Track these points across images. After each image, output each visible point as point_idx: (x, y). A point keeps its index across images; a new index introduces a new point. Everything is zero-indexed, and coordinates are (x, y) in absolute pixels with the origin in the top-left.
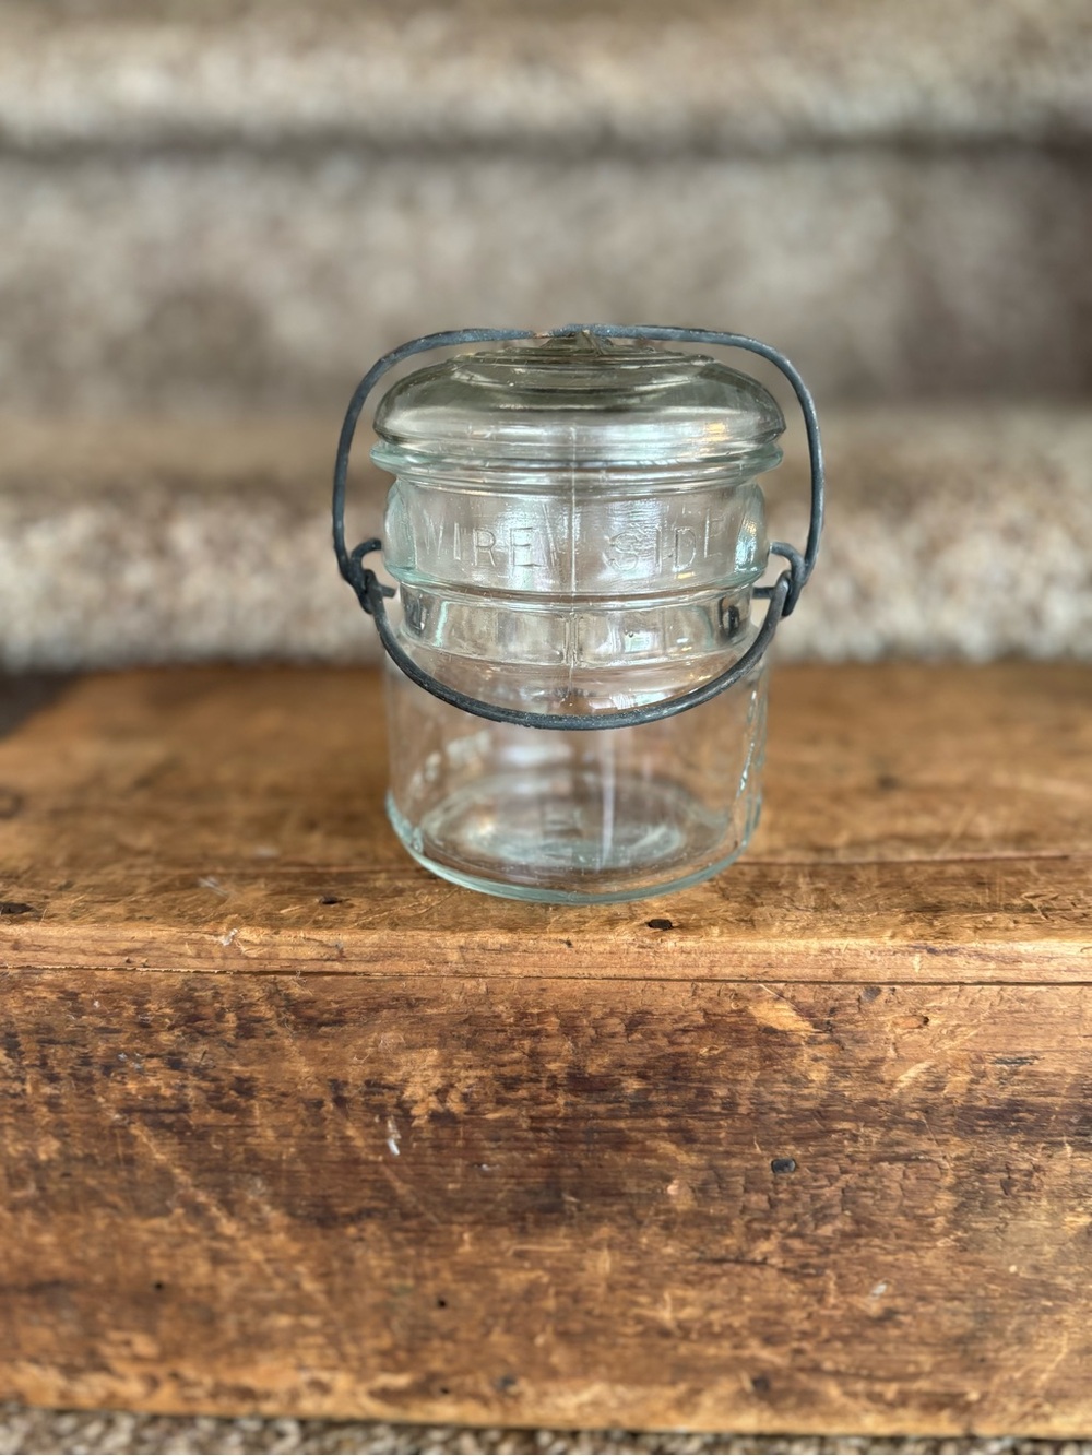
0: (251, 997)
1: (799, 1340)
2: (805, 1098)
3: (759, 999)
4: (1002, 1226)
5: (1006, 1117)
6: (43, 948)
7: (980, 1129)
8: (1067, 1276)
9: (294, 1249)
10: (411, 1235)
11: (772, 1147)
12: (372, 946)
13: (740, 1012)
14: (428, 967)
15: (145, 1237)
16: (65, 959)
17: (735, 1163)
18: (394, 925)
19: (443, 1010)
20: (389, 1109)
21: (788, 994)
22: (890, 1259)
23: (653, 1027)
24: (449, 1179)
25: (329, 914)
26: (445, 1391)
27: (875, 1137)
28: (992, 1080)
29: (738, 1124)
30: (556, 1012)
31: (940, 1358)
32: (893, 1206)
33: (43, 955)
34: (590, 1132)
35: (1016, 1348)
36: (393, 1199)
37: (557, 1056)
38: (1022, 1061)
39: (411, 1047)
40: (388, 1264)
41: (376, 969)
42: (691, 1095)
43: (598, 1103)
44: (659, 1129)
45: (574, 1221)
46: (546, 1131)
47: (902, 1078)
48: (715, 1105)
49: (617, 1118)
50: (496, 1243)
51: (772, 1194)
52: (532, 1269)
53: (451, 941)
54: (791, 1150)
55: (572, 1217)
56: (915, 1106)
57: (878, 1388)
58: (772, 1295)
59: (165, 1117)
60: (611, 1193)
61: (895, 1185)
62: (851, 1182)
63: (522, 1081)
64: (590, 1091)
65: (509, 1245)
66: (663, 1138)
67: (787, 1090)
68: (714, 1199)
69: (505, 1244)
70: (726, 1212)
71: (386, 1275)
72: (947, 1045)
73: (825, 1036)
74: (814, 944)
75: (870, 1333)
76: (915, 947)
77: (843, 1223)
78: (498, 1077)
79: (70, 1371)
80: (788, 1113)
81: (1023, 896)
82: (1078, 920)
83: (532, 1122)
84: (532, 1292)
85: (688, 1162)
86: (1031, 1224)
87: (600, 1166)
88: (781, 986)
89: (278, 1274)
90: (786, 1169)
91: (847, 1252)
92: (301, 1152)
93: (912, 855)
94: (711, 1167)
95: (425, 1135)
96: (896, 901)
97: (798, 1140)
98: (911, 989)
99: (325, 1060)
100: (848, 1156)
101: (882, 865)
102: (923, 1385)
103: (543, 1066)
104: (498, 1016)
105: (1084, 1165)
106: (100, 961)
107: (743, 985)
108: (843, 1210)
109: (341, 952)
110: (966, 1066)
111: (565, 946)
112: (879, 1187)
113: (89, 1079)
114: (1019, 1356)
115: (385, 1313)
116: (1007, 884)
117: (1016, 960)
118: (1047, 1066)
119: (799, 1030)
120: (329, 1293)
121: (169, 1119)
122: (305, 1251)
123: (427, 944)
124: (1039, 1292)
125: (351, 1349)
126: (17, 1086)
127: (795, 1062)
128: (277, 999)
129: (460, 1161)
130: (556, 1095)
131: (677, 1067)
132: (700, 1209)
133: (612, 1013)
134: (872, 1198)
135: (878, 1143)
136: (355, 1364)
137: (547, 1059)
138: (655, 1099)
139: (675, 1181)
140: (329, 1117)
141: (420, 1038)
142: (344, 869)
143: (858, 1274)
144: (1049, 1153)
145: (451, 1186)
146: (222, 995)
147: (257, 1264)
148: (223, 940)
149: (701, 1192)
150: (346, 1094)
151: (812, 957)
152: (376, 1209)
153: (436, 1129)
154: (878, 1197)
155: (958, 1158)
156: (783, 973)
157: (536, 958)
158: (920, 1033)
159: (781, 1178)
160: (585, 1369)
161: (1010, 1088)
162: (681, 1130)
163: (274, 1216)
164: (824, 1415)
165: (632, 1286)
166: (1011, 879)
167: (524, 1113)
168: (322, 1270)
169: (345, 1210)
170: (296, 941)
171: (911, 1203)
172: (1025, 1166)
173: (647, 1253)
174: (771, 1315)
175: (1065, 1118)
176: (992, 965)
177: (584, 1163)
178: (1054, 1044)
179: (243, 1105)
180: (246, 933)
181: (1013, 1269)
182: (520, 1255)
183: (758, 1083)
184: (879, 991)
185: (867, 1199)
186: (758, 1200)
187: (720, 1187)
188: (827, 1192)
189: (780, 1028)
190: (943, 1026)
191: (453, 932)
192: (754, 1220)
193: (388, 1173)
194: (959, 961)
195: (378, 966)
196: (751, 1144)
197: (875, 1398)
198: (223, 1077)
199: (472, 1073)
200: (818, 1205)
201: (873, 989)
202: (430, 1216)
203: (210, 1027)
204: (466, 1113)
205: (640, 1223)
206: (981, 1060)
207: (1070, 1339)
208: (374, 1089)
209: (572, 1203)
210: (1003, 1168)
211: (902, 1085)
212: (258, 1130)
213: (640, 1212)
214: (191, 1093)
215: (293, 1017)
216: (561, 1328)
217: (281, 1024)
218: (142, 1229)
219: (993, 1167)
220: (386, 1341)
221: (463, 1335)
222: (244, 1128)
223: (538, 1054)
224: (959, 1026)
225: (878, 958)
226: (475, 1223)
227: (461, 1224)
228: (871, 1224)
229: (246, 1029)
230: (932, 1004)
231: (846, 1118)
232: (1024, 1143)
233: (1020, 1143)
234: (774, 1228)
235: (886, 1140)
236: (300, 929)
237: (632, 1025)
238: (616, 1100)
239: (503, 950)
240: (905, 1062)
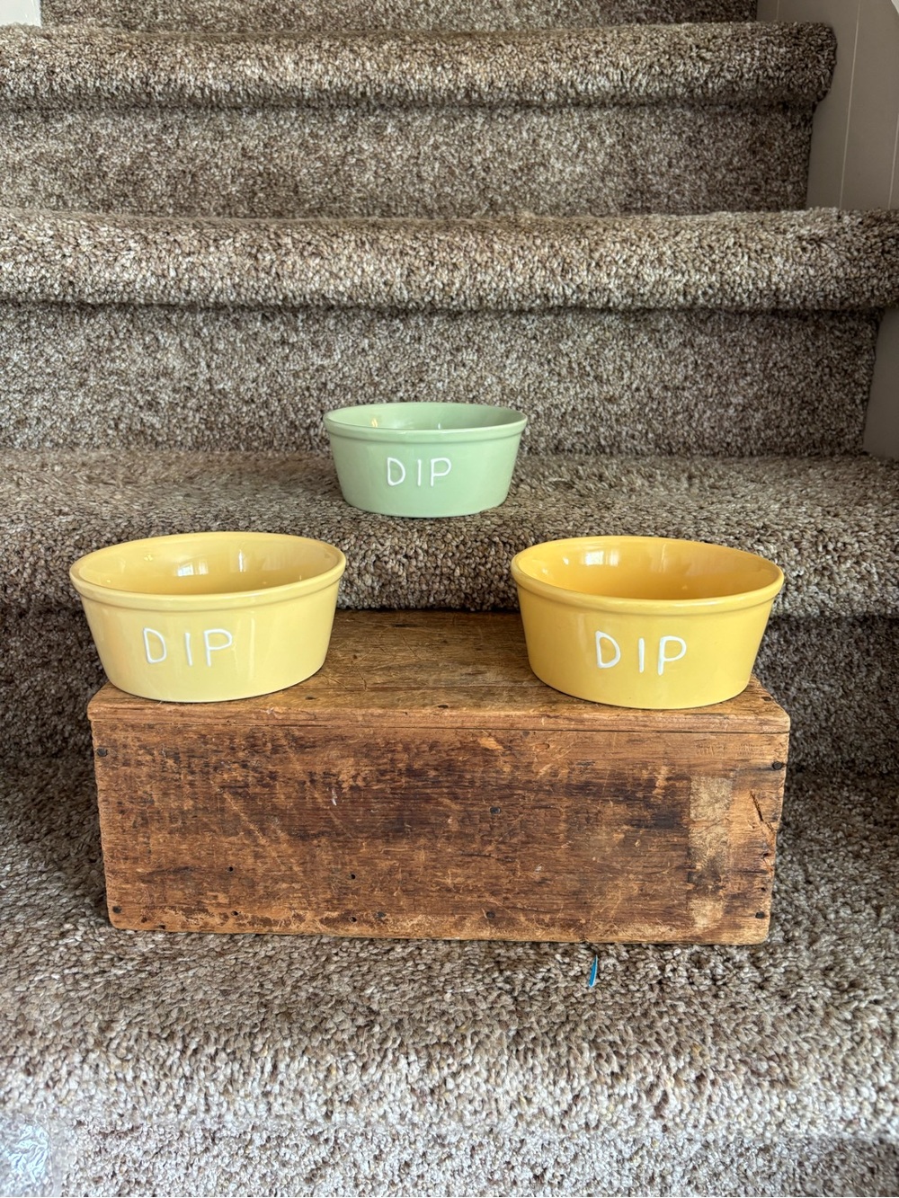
0: (278, 736)
1: (507, 893)
2: (502, 779)
3: (482, 736)
4: (587, 838)
5: (584, 788)
6: (193, 716)
7: (575, 794)
8: (617, 862)
9: (291, 851)
10: (341, 844)
11: (490, 802)
12: (327, 714)
13: (474, 742)
14: (350, 723)
15: (226, 846)
16: (202, 720)
17: (475, 809)
18: (336, 706)
19: (356, 741)
20: (333, 785)
21: (493, 734)
22: (542, 854)
23: (440, 748)
24: (357, 817)
25: (310, 703)
26: (354, 920)
27: (532, 797)
28: (577, 772)
29: (476, 791)
30: (401, 742)
31: (567, 902)
32: (541, 829)
33: (193, 719)
34: (415, 794)
35: (599, 897)
36: (334, 827)
37: (402, 761)
39: (343, 757)
40: (330, 858)
42: (456, 778)
43: (418, 781)
44: (443, 793)
45: (409, 836)
46: (397, 794)
47: (541, 771)
48: (466, 782)
49: (426, 788)
50: (376, 847)
51: (491, 823)
52: (392, 860)
53: (359, 712)
54: (498, 803)
55: (408, 834)
56: (547, 783)
57: (541, 917)
58: (493, 871)
59: (239, 790)
60: (424, 823)
61: (542, 820)
62: (524, 818)
63: (387, 772)
64: (415, 776)
65: (382, 848)
66: (445, 797)
67: (495, 776)
68: (467, 826)
69: (380, 848)
70: (472, 832)
71: (329, 863)
72: (558, 756)
73: (508, 752)
74: (503, 713)
75: (536, 889)
76: (543, 715)
77: (521, 837)
78: (377, 770)
79: (188, 912)
80: (496, 786)
83: (392, 790)
84: (391, 871)
85: (456, 808)
86: (599, 837)
87: (420, 810)
88: (490, 731)
89: (283, 863)
90: (497, 812)
91: (524, 851)
92: (295, 805)
94: (465, 811)
95: (347, 796)
96: (540, 699)
97: (501, 798)
98: (542, 732)
99: (307, 763)
100: (522, 806)
102: (560, 915)
103: (396, 765)
104: (378, 744)
105: (618, 811)
106: (217, 721)
107: (475, 731)
108: (521, 831)
109: (315, 716)
110: (566, 766)
111: (404, 714)
112: (535, 820)
113: (208, 773)
114: (601, 901)
115: (328, 880)
117: (582, 721)
118: (600, 766)
119: (498, 750)
120: (304, 872)
121: (240, 790)
122: (295, 852)
123: (349, 714)
124: (606, 870)
125: (313, 899)
126: (177, 776)
127: (498, 764)
128: (288, 737)
129: (361, 808)
130: (401, 778)
131: (450, 766)
132: (462, 830)
133: (423, 743)
134: (533, 825)
135: (533, 800)
136: (315, 907)
137: (398, 762)
138: (441, 780)
139: (451, 817)
140: (308, 789)
141: (346, 754)
142: (315, 688)
143: (529, 861)
144: (604, 805)
145: (357, 820)
146: (266, 735)
147: (274, 858)
148: (268, 712)
149: (462, 822)
150: (315, 778)
151: (502, 719)
152: (326, 832)
153: (352, 794)
154: (535, 825)
155: (567, 807)
156: (491, 725)
157: (393, 719)
158: (546, 751)
159: (495, 816)
160: (415, 909)
161: (585, 776)
162: (452, 794)
163: (282, 835)
164: (518, 930)
165: (434, 867)
167: (388, 786)
168: (302, 861)
169: (313, 832)
170: (297, 712)
171: (549, 828)
172: (595, 811)
173: (440, 851)
174: (493, 881)
175: (608, 789)
176: (573, 723)
177: (413, 809)
178: (601, 757)
179: (272, 784)
180: (277, 709)
181: (594, 859)
182: (387, 853)
183: (483, 772)
184: (529, 733)
185: (531, 826)
186: (485, 826)
187: (470, 820)
188: (515, 823)
189: (490, 749)
190: (555, 748)
191: (360, 709)
192: (484, 835)
193: (332, 815)
194: (560, 721)
195: (330, 723)
196: (481, 800)
197: (540, 922)
198: (264, 771)
199: (367, 768)
200: (511, 829)
201: (526, 733)
202: (349, 835)
203: (260, 749)
204: (365, 786)
205: (437, 837)
206: (572, 763)
207: (622, 893)
208: (327, 776)
209: (408, 828)
210: (586, 811)
211: (541, 774)
212: (278, 795)
213: (436, 832)
214: (250, 779)
215: (295, 745)
216: (404, 888)
217: (290, 747)
218: (225, 842)
219: (581, 811)
220: (328, 896)
221: (361, 892)
222: (272, 794)
223: (394, 760)
224: (562, 748)
225: (528, 719)
226: (367, 838)
227: (361, 838)
228: (533, 837)
229: (275, 750)
230: (550, 739)
231: (519, 788)
232: (593, 800)
233: (591, 800)
234: (493, 839)
235: (537, 799)
236: (299, 707)
237: (431, 748)
238: (426, 780)
239: (380, 716)
240: (542, 764)
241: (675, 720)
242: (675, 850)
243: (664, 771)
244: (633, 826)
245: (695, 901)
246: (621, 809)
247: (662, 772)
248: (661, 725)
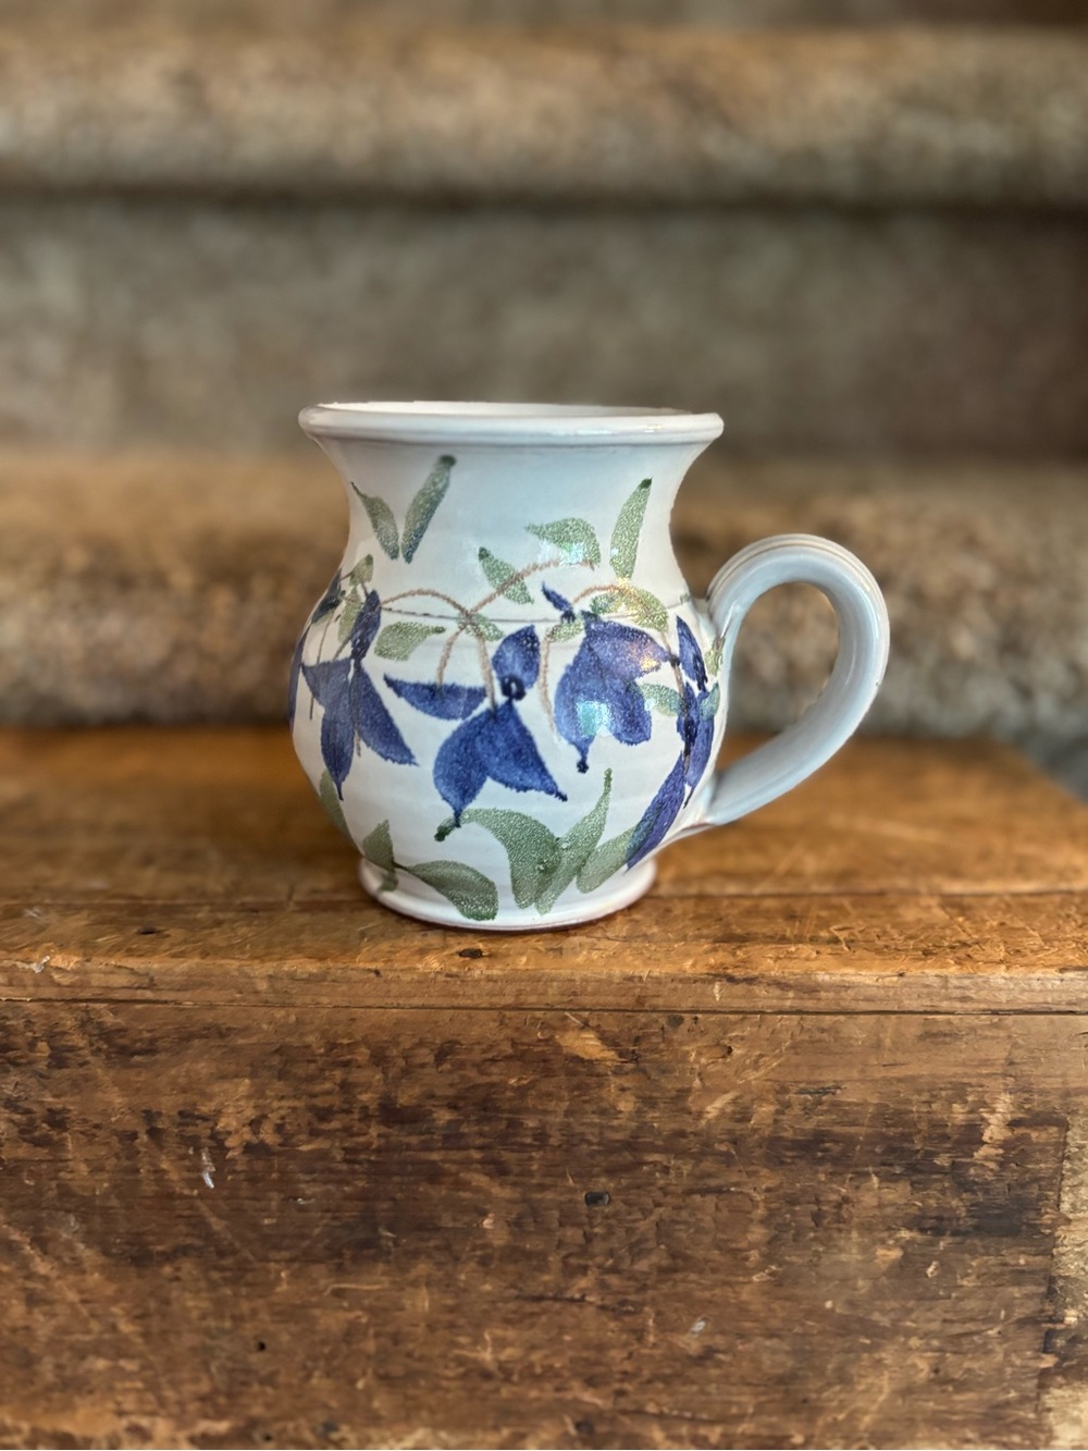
0: (64, 1025)
1: (622, 1381)
2: (612, 1128)
3: (565, 1028)
4: (815, 1259)
5: (811, 1147)
7: (789, 1161)
8: (883, 1312)
9: (110, 1289)
10: (228, 1274)
11: (585, 1179)
12: (182, 974)
13: (546, 1041)
14: (238, 996)
17: (549, 1195)
18: (205, 954)
19: (254, 1040)
20: (203, 1140)
21: (593, 1023)
22: (707, 1294)
23: (462, 1057)
24: (264, 1214)
25: (144, 943)
26: (268, 1438)
27: (686, 1169)
28: (797, 1110)
29: (550, 1156)
30: (365, 1041)
31: (763, 1398)
32: (707, 1239)
34: (404, 1163)
35: (838, 1388)
36: (209, 1236)
37: (368, 1087)
38: (825, 1091)
39: (223, 1077)
40: (205, 1305)
41: (188, 1000)
42: (502, 1126)
43: (410, 1134)
44: (472, 1161)
45: (391, 1257)
46: (360, 1163)
47: (709, 1108)
48: (526, 1136)
49: (431, 1150)
50: (314, 1281)
51: (587, 1228)
52: (349, 1310)
53: (261, 971)
54: (603, 1183)
55: (389, 1253)
56: (724, 1137)
57: (702, 1431)
58: (592, 1334)
60: (426, 1227)
61: (708, 1218)
62: (665, 1216)
63: (336, 1112)
64: (402, 1122)
65: (325, 1281)
66: (476, 1171)
67: (597, 1121)
68: (530, 1233)
69: (323, 1282)
70: (541, 1247)
71: (203, 1317)
72: (752, 1075)
73: (630, 1066)
74: (618, 973)
75: (693, 1373)
76: (715, 976)
77: (658, 1258)
78: (311, 1108)
80: (599, 1144)
81: (832, 929)
82: (878, 951)
83: (346, 1153)
84: (351, 1333)
85: (503, 1195)
86: (843, 1257)
87: (415, 1199)
88: (586, 1014)
89: (93, 1315)
90: (600, 1202)
91: (665, 1288)
92: (115, 1187)
93: (732, 889)
94: (525, 1200)
95: (239, 1167)
96: (705, 932)
97: (611, 1172)
98: (713, 1018)
99: (138, 1090)
100: (661, 1189)
101: (701, 898)
102: (745, 1428)
103: (354, 1097)
104: (308, 1047)
105: (891, 1197)
107: (549, 1014)
108: (658, 1245)
109: (152, 979)
110: (771, 1096)
111: (373, 975)
112: (693, 1220)
114: (842, 1396)
115: (204, 1355)
116: (819, 917)
117: (813, 990)
118: (850, 1096)
119: (605, 1060)
120: (146, 1335)
122: (121, 1291)
123: (236, 973)
124: (858, 1331)
125: (169, 1394)
127: (604, 1093)
128: (89, 1028)
129: (274, 1195)
130: (369, 1127)
131: (486, 1098)
132: (517, 1244)
133: (421, 1044)
134: (686, 1231)
135: (688, 1175)
136: (175, 1410)
137: (359, 1090)
138: (466, 1130)
139: (490, 1215)
140: (143, 1150)
141: (233, 1068)
142: (169, 902)
143: (676, 1310)
144: (857, 1184)
145: (266, 1222)
146: (34, 1023)
147: (72, 1305)
148: (35, 968)
149: (517, 1225)
150: (160, 1126)
151: (613, 986)
152: (190, 1247)
153: (250, 1161)
154: (692, 1230)
155: (768, 1190)
156: (587, 1001)
157: (344, 988)
158: (724, 1063)
159: (595, 1212)
160: (407, 1415)
161: (816, 1119)
162: (493, 1162)
163: (88, 1254)
165: (452, 1326)
166: (824, 913)
167: (337, 1144)
168: (137, 1312)
169: (160, 1248)
170: (108, 969)
171: (724, 1237)
172: (834, 1197)
173: (465, 1290)
174: (590, 1354)
175: (869, 1148)
176: (791, 994)
177: (399, 1196)
178: (855, 1074)
179: (56, 1138)
180: (58, 960)
181: (829, 1304)
182: (338, 1294)
183: (568, 1113)
184: (680, 1021)
185: (682, 1234)
186: (573, 1235)
187: (535, 1221)
188: (643, 1226)
189: (586, 1057)
190: (746, 1056)
191: (263, 961)
192: (570, 1255)
193: (203, 1207)
194: (760, 990)
195: (188, 995)
196: (563, 1176)
197: (699, 1441)
198: (35, 1108)
199: (285, 1103)
200: (633, 1240)
201: (676, 1019)
202: (246, 1254)
203: (21, 1057)
204: (280, 1145)
205: (457, 1259)
206: (784, 1090)
207: (891, 1379)
208: (188, 1120)
209: (388, 1238)
210: (813, 1199)
211: (710, 1116)
212: (71, 1164)
213: (456, 1247)
214: (3, 1126)
215: (105, 1047)
216: (382, 1371)
217: (93, 1053)
219: (802, 1199)
220: (204, 1387)
221: (282, 1379)
222: (58, 1162)
223: (350, 1084)
224: (761, 1056)
225: (680, 986)
226: (291, 1260)
227: (277, 1261)
228: (687, 1258)
229: (59, 1059)
230: (734, 1034)
231: (656, 1150)
232: (831, 1173)
233: (826, 1173)
234: (590, 1263)
235: (697, 1171)
236: (111, 956)
237: (441, 1057)
238: (429, 1132)
239: (312, 979)
240: (710, 1093)
241: (1036, 985)
242: (1018, 1284)
243: (1004, 1105)
244: (923, 1230)
245: (1057, 1392)
246: (898, 1194)
247: (1000, 1107)
248: (1003, 997)
